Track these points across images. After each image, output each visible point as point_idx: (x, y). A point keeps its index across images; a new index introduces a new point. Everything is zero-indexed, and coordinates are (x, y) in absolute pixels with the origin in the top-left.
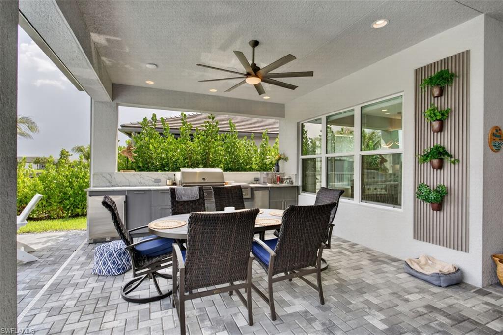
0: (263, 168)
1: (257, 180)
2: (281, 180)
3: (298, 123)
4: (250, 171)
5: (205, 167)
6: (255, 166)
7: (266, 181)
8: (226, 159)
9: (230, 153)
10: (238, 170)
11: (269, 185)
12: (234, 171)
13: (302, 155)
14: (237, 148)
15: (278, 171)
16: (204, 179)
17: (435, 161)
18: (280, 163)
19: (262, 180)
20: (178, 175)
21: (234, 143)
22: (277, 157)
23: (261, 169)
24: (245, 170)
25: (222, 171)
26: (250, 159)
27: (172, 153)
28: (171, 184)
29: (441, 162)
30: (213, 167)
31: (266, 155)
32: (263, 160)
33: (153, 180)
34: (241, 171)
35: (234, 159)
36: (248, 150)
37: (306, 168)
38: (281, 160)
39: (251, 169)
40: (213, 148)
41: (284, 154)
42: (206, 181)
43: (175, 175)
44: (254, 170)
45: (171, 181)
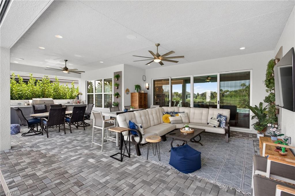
0: (72, 98)
1: (69, 103)
2: (79, 102)
3: (86, 81)
4: (66, 99)
5: (43, 97)
6: (68, 97)
7: (73, 103)
8: (54, 94)
9: (55, 91)
10: (60, 99)
11: (74, 104)
12: (58, 99)
13: (88, 93)
14: (59, 89)
15: (78, 99)
16: (44, 102)
17: (117, 96)
18: (79, 96)
19: (71, 103)
20: (31, 101)
21: (58, 87)
22: (78, 93)
23: (71, 98)
24: (63, 99)
25: (52, 99)
26: (66, 94)
27: (25, 92)
28: (27, 105)
29: (118, 96)
30: (47, 97)
31: (73, 92)
32: (72, 94)
33: (17, 104)
34: (61, 99)
35: (58, 94)
36: (65, 90)
37: (89, 98)
38: (80, 95)
39: (66, 98)
40: (47, 89)
41: (81, 92)
42: (46, 103)
43: (29, 101)
44: (67, 99)
45: (27, 104)
